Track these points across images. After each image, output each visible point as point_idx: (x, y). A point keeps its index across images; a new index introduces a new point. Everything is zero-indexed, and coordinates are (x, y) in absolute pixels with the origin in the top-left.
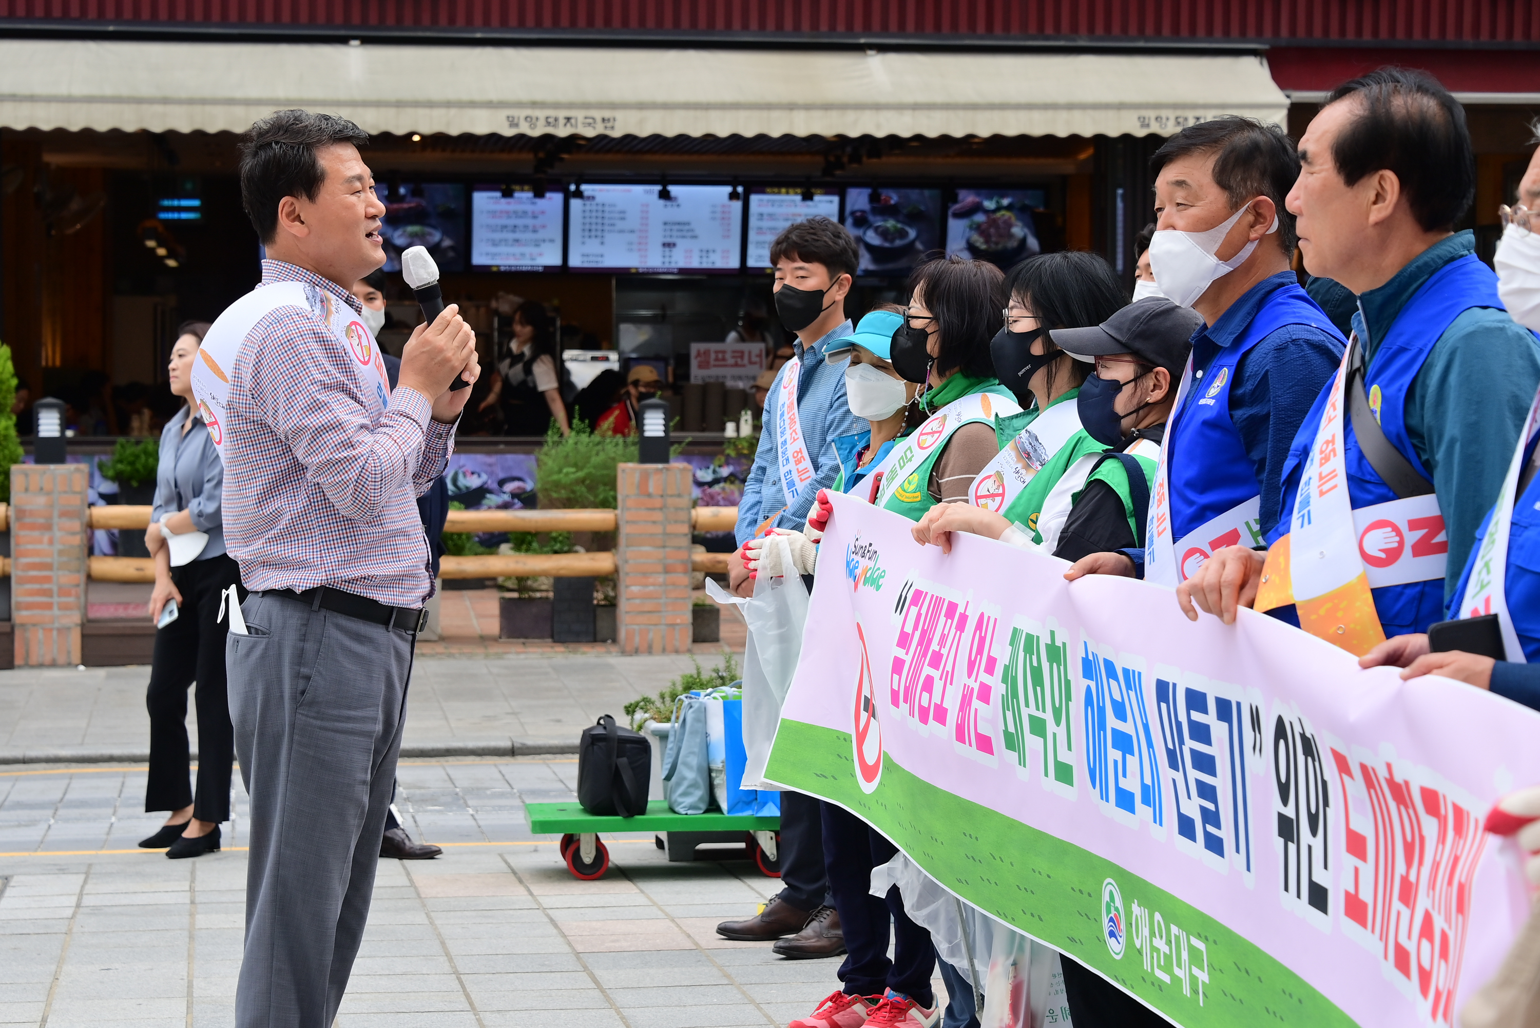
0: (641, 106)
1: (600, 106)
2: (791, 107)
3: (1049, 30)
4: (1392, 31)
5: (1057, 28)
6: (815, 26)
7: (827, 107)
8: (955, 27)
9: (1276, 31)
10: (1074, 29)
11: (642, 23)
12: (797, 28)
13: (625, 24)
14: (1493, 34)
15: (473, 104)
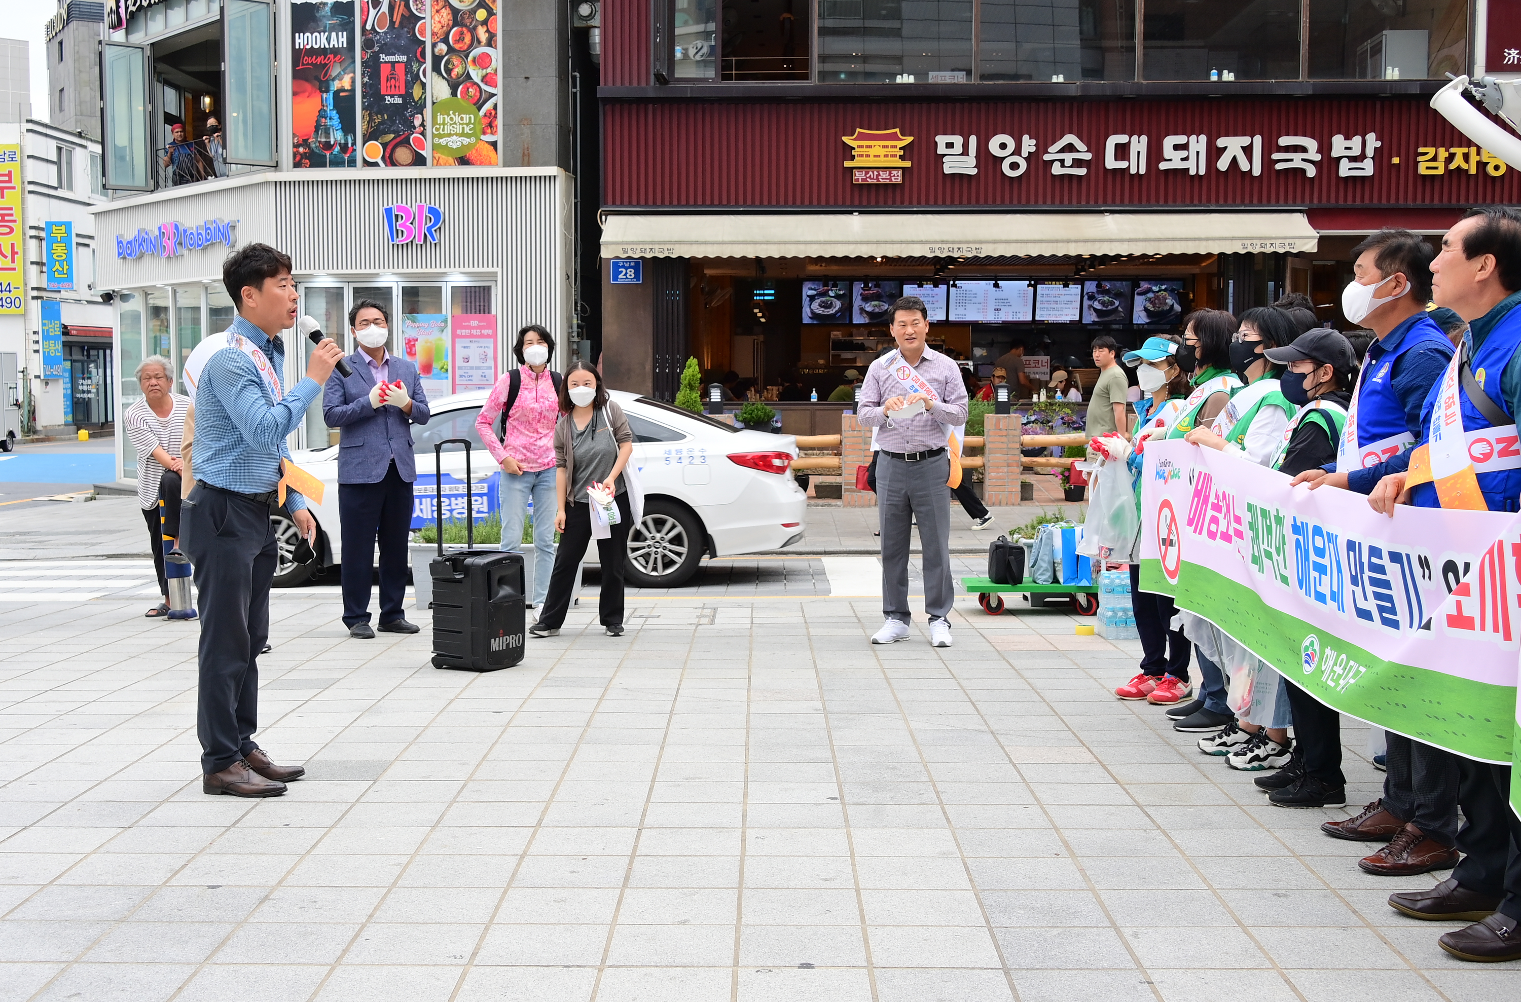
0: (994, 242)
1: (975, 242)
2: (1068, 241)
3: (1196, 202)
4: (1371, 199)
5: (1200, 200)
6: (1079, 202)
7: (1086, 241)
8: (1148, 201)
9: (1311, 200)
10: (1209, 201)
11: (994, 201)
12: (1070, 202)
13: (986, 202)
14: (1423, 200)
15: (913, 242)
